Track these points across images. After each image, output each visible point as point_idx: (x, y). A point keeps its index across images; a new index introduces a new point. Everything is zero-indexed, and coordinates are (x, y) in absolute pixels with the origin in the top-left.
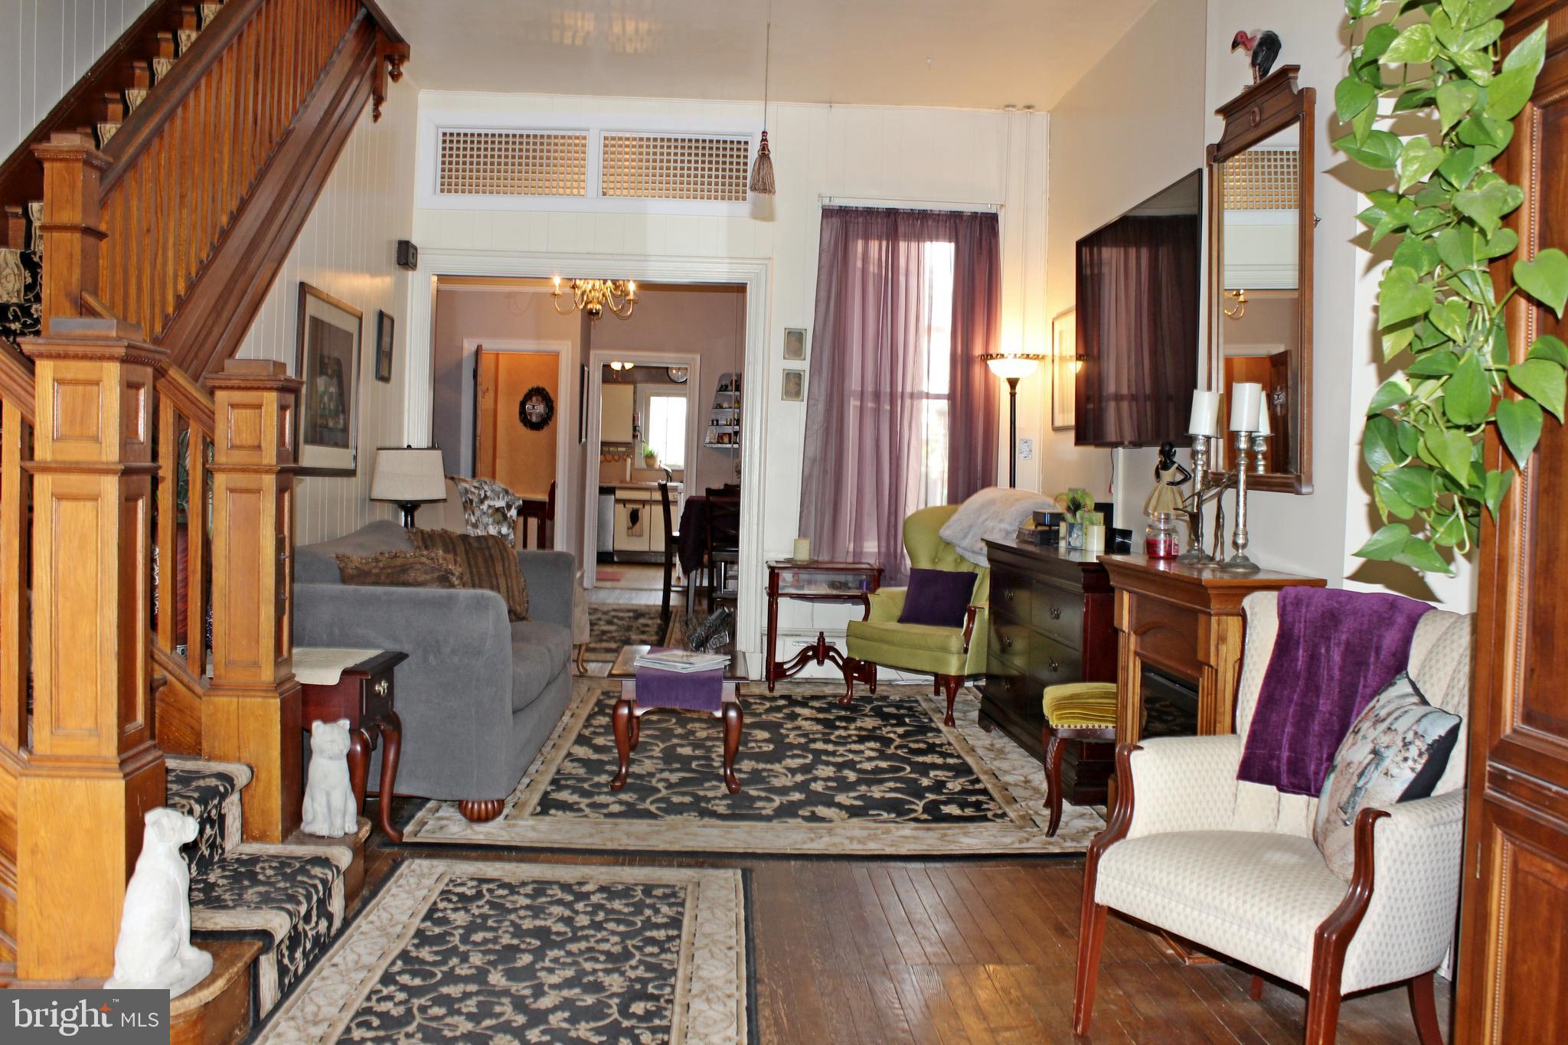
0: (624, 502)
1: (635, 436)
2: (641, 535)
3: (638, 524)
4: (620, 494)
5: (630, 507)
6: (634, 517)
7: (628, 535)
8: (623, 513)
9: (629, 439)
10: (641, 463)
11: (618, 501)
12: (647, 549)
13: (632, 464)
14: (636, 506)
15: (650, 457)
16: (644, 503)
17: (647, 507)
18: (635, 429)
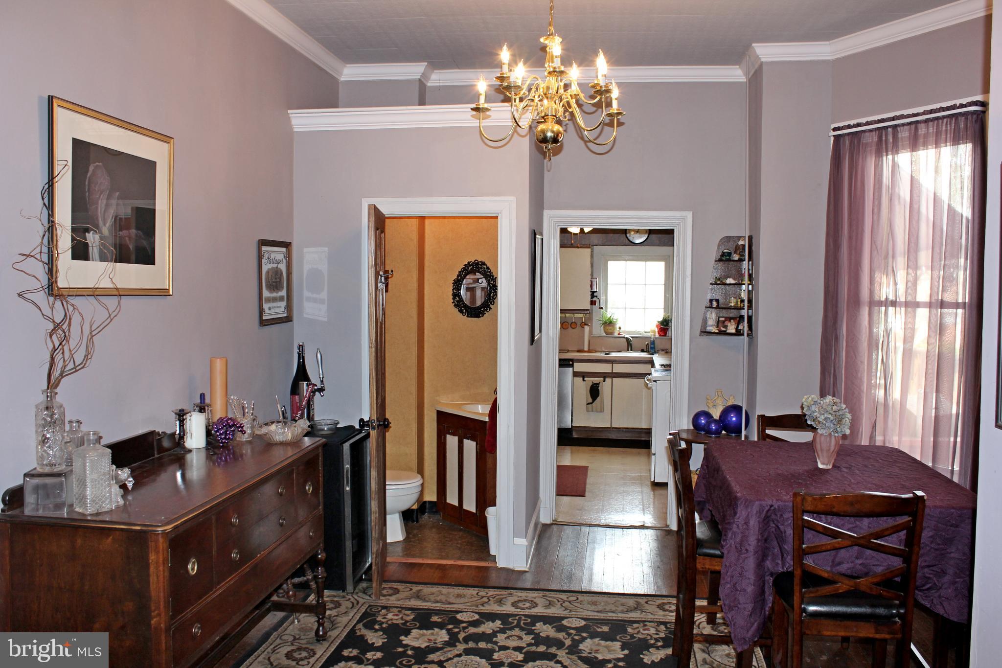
0: (583, 375)
1: (593, 303)
2: (602, 410)
3: (599, 399)
4: (579, 367)
5: (590, 380)
6: (595, 392)
7: (588, 411)
8: (583, 387)
9: (587, 306)
10: (599, 331)
11: (576, 374)
12: (610, 426)
13: (590, 332)
14: (596, 380)
15: (609, 324)
16: (605, 376)
17: (608, 380)
18: (593, 294)
